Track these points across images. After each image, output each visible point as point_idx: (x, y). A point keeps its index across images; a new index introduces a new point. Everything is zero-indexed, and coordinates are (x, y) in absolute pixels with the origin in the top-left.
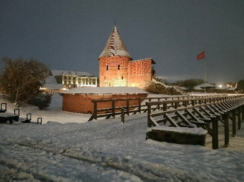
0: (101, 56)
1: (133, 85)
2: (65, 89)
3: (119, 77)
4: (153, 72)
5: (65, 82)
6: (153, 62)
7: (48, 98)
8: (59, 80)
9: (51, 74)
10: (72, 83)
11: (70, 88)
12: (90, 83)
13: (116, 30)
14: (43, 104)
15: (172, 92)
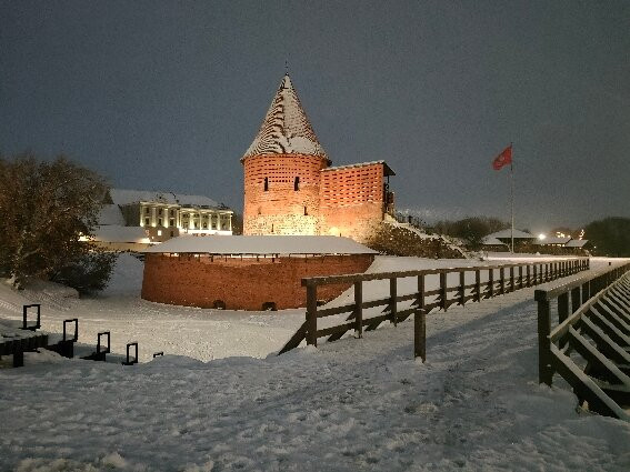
0: (249, 152)
1: (334, 231)
2: (146, 241)
3: (298, 211)
4: (388, 199)
5: (147, 221)
6: (387, 172)
7: (105, 265)
8: (130, 215)
9: (109, 201)
10: (166, 225)
11: (160, 239)
12: (214, 227)
13: (288, 85)
14: (89, 281)
15: (436, 250)
